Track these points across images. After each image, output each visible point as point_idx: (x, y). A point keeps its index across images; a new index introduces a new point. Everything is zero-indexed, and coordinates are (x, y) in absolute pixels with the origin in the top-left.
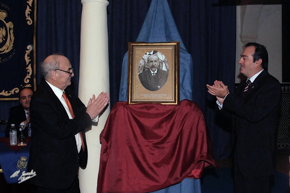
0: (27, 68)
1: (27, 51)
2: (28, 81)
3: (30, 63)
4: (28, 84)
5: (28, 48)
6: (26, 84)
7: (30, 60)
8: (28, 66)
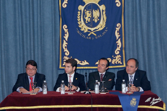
0: (117, 42)
1: (117, 28)
2: (118, 52)
3: (119, 38)
4: (118, 55)
5: (118, 25)
6: (116, 55)
7: (119, 36)
8: (117, 40)
